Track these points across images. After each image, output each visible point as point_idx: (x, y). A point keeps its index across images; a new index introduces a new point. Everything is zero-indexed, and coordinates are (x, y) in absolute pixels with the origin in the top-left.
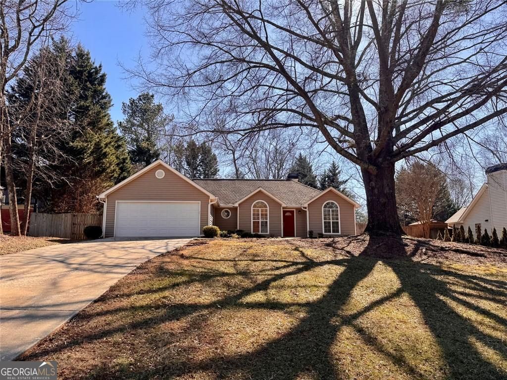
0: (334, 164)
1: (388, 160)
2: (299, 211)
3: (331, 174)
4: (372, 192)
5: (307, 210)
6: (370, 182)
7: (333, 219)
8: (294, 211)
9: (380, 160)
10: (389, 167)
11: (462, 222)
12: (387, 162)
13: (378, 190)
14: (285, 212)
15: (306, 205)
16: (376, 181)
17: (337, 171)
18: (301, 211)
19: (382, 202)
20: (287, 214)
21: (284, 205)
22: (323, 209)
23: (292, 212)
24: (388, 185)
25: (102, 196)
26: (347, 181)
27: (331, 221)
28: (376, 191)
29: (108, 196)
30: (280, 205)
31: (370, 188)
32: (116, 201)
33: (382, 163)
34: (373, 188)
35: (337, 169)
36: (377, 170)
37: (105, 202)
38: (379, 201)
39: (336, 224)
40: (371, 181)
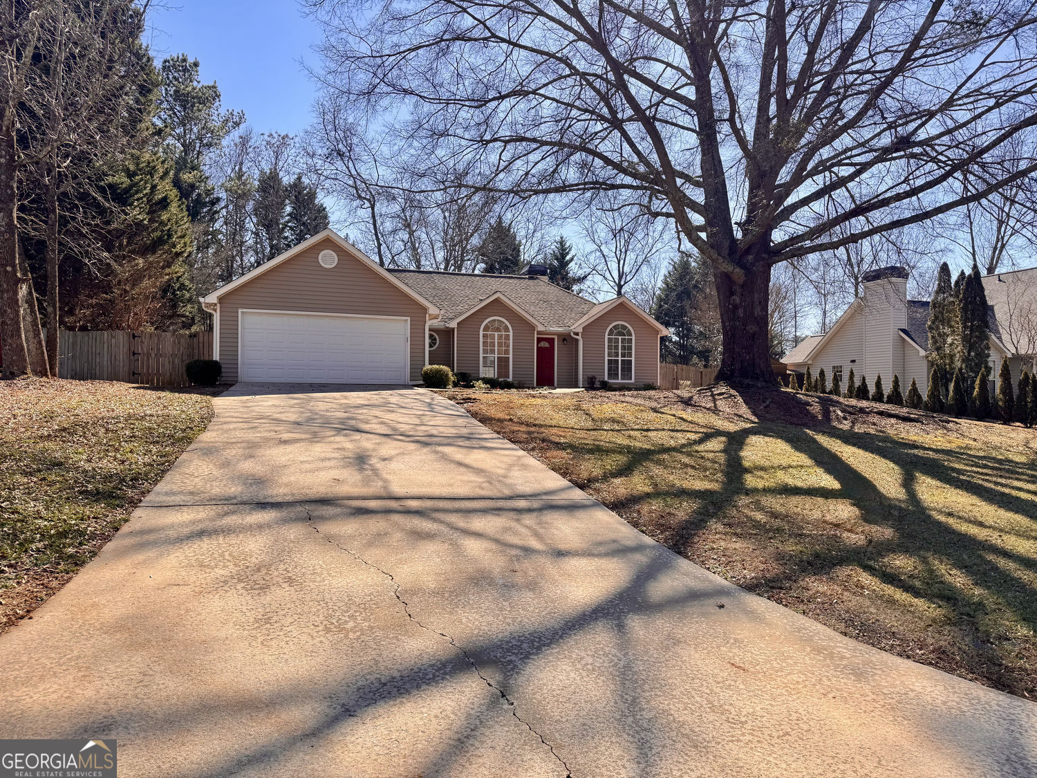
0: (562, 243)
1: (763, 259)
2: (564, 340)
3: (556, 263)
4: (734, 312)
5: (579, 337)
6: (730, 297)
7: (623, 356)
8: (553, 339)
9: (750, 257)
10: (764, 273)
11: (810, 362)
12: (762, 262)
13: (745, 311)
14: (539, 340)
15: (580, 330)
16: (742, 295)
17: (568, 258)
18: (568, 340)
19: (751, 331)
20: (545, 344)
21: (541, 328)
22: (607, 337)
23: (551, 341)
24: (760, 302)
25: (212, 298)
26: (585, 277)
27: (620, 358)
28: (741, 312)
29: (221, 299)
30: (533, 327)
31: (731, 306)
32: (240, 311)
33: (753, 264)
34: (735, 307)
35: (568, 253)
36: (746, 276)
37: (215, 310)
38: (745, 329)
39: (627, 365)
40: (732, 293)
